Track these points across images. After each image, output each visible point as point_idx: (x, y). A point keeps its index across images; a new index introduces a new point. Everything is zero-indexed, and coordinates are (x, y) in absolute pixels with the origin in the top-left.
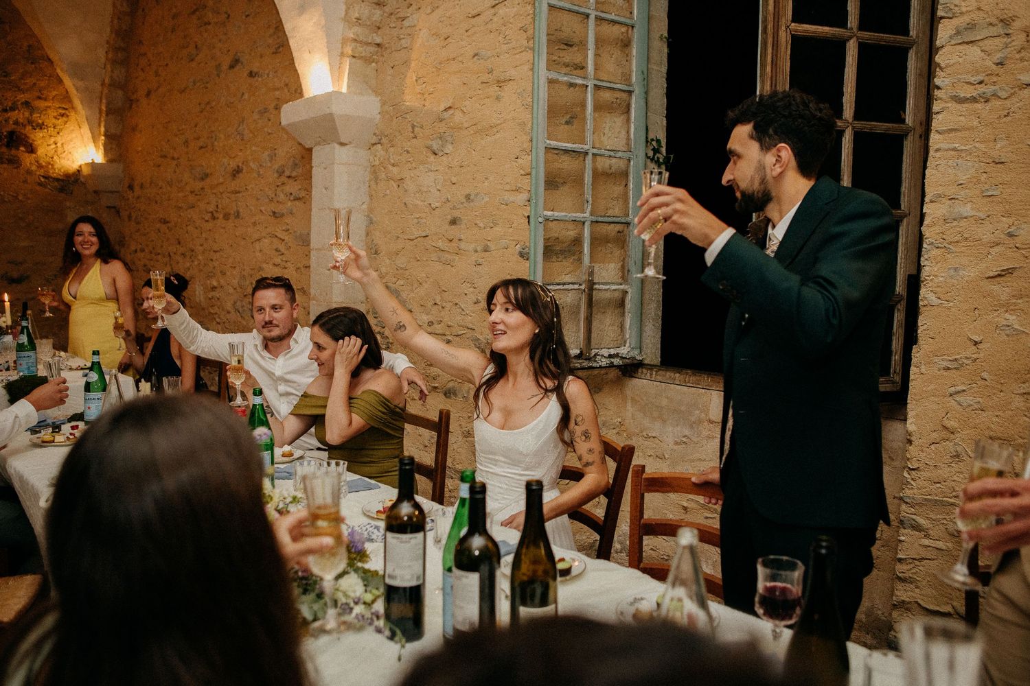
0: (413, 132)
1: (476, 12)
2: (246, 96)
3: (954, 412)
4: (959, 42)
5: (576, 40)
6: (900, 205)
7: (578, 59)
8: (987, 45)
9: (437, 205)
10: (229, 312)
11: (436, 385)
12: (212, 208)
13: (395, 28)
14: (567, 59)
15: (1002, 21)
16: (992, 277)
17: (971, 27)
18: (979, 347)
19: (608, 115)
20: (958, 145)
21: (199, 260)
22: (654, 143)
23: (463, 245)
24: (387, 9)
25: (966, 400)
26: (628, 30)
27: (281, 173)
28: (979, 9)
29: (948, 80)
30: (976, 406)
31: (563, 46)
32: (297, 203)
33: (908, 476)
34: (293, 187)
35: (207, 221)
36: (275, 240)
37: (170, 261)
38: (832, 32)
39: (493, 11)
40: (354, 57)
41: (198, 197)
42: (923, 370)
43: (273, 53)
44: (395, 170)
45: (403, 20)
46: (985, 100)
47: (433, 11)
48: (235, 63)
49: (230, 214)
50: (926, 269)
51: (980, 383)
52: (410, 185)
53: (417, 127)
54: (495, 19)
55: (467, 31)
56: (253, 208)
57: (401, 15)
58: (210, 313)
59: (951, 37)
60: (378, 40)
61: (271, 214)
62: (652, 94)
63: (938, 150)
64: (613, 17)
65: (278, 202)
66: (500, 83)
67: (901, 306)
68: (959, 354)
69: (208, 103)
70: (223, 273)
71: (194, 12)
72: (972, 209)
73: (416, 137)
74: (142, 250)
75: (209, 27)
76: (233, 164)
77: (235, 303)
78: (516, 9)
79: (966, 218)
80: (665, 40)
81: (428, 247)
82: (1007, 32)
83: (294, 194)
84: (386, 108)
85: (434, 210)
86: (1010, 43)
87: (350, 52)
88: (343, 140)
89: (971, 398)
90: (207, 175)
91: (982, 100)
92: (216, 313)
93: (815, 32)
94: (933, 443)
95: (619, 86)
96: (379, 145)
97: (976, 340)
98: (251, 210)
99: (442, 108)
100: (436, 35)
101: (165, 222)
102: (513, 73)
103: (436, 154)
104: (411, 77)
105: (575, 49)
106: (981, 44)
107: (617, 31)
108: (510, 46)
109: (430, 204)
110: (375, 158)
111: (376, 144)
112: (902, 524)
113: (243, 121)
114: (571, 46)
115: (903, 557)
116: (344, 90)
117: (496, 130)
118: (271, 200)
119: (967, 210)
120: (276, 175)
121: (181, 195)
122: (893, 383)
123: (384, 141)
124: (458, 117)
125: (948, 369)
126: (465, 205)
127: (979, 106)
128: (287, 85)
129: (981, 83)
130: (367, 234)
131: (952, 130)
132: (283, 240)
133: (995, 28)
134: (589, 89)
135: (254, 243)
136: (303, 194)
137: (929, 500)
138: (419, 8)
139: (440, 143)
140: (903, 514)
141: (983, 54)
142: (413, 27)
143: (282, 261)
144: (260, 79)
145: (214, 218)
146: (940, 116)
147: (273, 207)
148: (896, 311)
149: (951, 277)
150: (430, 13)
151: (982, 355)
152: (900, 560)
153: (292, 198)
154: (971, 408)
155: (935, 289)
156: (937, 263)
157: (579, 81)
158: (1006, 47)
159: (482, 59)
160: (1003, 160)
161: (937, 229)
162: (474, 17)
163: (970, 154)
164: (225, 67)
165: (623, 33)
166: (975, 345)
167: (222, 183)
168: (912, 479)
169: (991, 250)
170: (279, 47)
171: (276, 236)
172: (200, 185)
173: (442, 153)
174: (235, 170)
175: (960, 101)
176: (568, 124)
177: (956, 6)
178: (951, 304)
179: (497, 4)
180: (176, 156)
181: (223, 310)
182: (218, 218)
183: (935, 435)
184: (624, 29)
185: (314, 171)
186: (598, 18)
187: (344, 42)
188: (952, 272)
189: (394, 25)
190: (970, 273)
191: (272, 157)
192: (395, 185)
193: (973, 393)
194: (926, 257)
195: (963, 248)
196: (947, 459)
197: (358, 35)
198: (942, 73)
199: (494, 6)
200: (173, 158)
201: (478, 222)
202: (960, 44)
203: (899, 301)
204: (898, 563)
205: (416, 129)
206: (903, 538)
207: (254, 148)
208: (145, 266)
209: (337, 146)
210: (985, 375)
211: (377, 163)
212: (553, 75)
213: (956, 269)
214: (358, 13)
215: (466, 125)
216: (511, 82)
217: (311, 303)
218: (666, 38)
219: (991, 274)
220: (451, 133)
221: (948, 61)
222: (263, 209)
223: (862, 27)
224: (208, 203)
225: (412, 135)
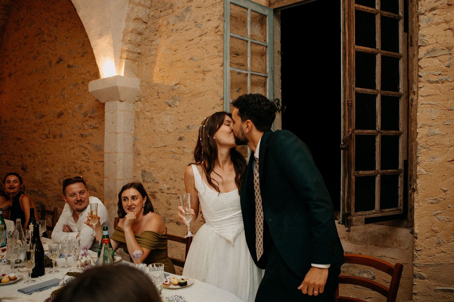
0: (158, 95)
1: (191, 38)
2: (66, 77)
3: (436, 223)
4: (429, 57)
5: (240, 53)
6: (399, 129)
7: (242, 61)
8: (442, 58)
9: (172, 131)
10: (56, 185)
11: (172, 219)
12: (46, 132)
13: (148, 45)
14: (237, 62)
15: (447, 48)
16: (450, 161)
17: (434, 50)
18: (446, 193)
19: (256, 87)
20: (431, 102)
21: (39, 158)
22: (277, 101)
23: (185, 150)
24: (143, 36)
25: (442, 217)
26: (263, 48)
27: (85, 115)
28: (437, 43)
29: (425, 73)
30: (447, 220)
31: (235, 55)
32: (95, 130)
33: (416, 254)
34: (93, 122)
35: (44, 139)
36: (82, 148)
37: (22, 159)
38: (371, 50)
39: (200, 38)
40: (127, 59)
41: (38, 127)
42: (421, 204)
43: (81, 56)
44: (148, 114)
45: (152, 42)
46: (442, 82)
47: (168, 38)
48: (60, 61)
49: (56, 136)
50: (420, 158)
51: (448, 209)
52: (157, 122)
53: (160, 93)
54: (201, 42)
55: (186, 47)
56: (70, 133)
57: (152, 39)
58: (44, 185)
59: (425, 54)
60: (139, 51)
61: (80, 135)
62: (275, 78)
63: (422, 104)
64: (258, 42)
65: (84, 129)
66: (204, 72)
67: (402, 174)
68: (437, 196)
69: (44, 80)
70: (52, 165)
71: (37, 35)
72: (439, 130)
73: (160, 98)
74: (5, 154)
75: (45, 43)
76: (58, 111)
77: (59, 180)
78: (211, 38)
79: (437, 134)
80: (280, 53)
81: (167, 151)
82: (450, 53)
83: (93, 126)
84: (143, 83)
85: (170, 133)
86: (452, 57)
87: (125, 57)
88: (122, 99)
89: (444, 216)
90: (43, 116)
91: (441, 82)
92: (48, 186)
93: (364, 50)
94: (427, 238)
95: (261, 74)
96: (140, 102)
97: (445, 190)
98: (69, 134)
99: (174, 84)
100: (170, 49)
101: (19, 139)
102: (211, 67)
103: (171, 106)
104: (156, 69)
105: (240, 56)
106: (439, 58)
107: (259, 48)
108: (209, 55)
109: (168, 130)
110: (138, 108)
111: (138, 101)
112: (414, 277)
113: (64, 89)
114: (238, 55)
115: (417, 292)
116: (122, 74)
117: (202, 95)
118: (80, 129)
119: (437, 131)
120: (83, 116)
121: (28, 126)
122: (400, 210)
123: (142, 99)
124: (182, 88)
125: (433, 203)
126: (186, 131)
127: (439, 85)
128: (88, 72)
129: (440, 75)
130: (134, 145)
131: (428, 95)
132: (87, 148)
133: (445, 51)
134: (249, 75)
135: (70, 150)
136: (98, 125)
137: (427, 264)
138: (161, 36)
139: (173, 100)
140: (415, 272)
141: (440, 62)
142: (158, 45)
143: (86, 158)
144: (74, 69)
145: (47, 137)
146: (422, 89)
147: (81, 132)
148: (399, 177)
149: (431, 161)
150: (167, 39)
151: (448, 196)
152: (415, 294)
153: (92, 128)
154: (444, 221)
155: (425, 167)
156: (424, 155)
157: (245, 72)
158: (450, 59)
159: (195, 60)
160: (452, 109)
161: (423, 140)
162: (190, 41)
163: (437, 106)
164: (54, 63)
165: (261, 49)
166: (444, 192)
167: (52, 120)
168: (418, 255)
169: (449, 149)
170: (84, 54)
171: (83, 146)
172: (40, 121)
173: (174, 106)
174: (60, 114)
175: (431, 82)
176: (238, 92)
177: (426, 41)
178: (432, 174)
179: (202, 35)
180: (26, 106)
181: (53, 184)
182: (50, 137)
183: (428, 234)
184: (261, 48)
185: (106, 114)
186: (252, 43)
187: (122, 51)
188: (432, 159)
189: (147, 44)
190: (439, 159)
191: (80, 107)
192: (148, 121)
193: (445, 214)
194: (419, 152)
195: (436, 148)
196: (435, 245)
197: (129, 49)
198: (422, 70)
199: (200, 36)
200: (24, 108)
201: (193, 139)
202: (430, 57)
203: (401, 172)
204: (414, 295)
205: (160, 94)
206: (415, 283)
207: (70, 103)
208: (7, 162)
209: (118, 102)
210: (450, 205)
211: (139, 110)
212: (232, 69)
213: (433, 158)
214: (130, 38)
215: (187, 92)
216: (210, 72)
217: (105, 180)
218: (280, 52)
219: (450, 160)
220: (178, 96)
221: (424, 65)
222: (75, 133)
223: (382, 48)
224: (44, 130)
225: (157, 97)
